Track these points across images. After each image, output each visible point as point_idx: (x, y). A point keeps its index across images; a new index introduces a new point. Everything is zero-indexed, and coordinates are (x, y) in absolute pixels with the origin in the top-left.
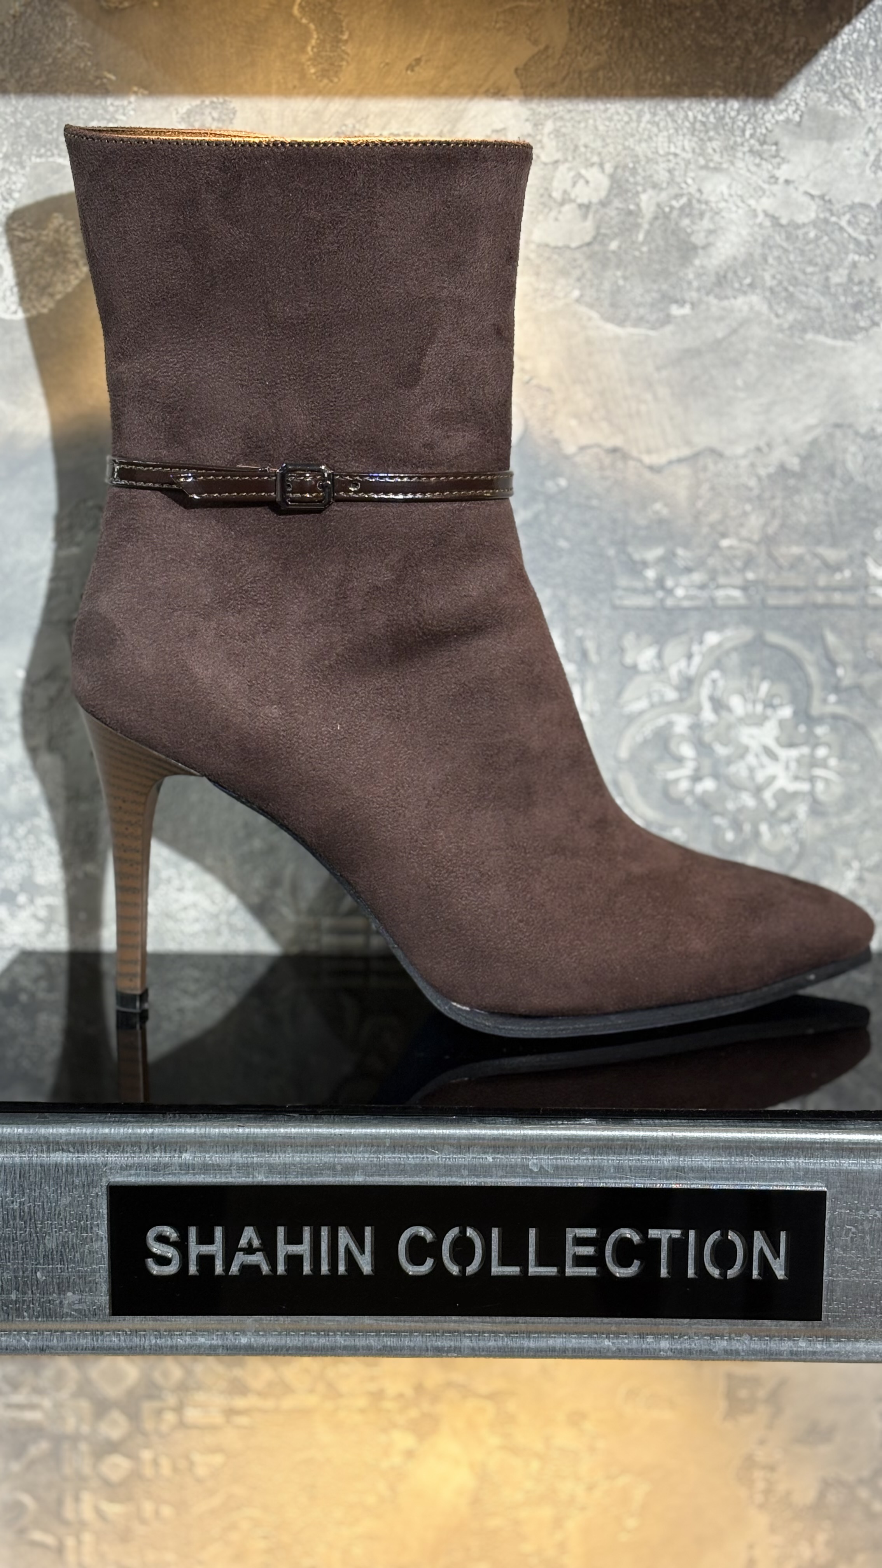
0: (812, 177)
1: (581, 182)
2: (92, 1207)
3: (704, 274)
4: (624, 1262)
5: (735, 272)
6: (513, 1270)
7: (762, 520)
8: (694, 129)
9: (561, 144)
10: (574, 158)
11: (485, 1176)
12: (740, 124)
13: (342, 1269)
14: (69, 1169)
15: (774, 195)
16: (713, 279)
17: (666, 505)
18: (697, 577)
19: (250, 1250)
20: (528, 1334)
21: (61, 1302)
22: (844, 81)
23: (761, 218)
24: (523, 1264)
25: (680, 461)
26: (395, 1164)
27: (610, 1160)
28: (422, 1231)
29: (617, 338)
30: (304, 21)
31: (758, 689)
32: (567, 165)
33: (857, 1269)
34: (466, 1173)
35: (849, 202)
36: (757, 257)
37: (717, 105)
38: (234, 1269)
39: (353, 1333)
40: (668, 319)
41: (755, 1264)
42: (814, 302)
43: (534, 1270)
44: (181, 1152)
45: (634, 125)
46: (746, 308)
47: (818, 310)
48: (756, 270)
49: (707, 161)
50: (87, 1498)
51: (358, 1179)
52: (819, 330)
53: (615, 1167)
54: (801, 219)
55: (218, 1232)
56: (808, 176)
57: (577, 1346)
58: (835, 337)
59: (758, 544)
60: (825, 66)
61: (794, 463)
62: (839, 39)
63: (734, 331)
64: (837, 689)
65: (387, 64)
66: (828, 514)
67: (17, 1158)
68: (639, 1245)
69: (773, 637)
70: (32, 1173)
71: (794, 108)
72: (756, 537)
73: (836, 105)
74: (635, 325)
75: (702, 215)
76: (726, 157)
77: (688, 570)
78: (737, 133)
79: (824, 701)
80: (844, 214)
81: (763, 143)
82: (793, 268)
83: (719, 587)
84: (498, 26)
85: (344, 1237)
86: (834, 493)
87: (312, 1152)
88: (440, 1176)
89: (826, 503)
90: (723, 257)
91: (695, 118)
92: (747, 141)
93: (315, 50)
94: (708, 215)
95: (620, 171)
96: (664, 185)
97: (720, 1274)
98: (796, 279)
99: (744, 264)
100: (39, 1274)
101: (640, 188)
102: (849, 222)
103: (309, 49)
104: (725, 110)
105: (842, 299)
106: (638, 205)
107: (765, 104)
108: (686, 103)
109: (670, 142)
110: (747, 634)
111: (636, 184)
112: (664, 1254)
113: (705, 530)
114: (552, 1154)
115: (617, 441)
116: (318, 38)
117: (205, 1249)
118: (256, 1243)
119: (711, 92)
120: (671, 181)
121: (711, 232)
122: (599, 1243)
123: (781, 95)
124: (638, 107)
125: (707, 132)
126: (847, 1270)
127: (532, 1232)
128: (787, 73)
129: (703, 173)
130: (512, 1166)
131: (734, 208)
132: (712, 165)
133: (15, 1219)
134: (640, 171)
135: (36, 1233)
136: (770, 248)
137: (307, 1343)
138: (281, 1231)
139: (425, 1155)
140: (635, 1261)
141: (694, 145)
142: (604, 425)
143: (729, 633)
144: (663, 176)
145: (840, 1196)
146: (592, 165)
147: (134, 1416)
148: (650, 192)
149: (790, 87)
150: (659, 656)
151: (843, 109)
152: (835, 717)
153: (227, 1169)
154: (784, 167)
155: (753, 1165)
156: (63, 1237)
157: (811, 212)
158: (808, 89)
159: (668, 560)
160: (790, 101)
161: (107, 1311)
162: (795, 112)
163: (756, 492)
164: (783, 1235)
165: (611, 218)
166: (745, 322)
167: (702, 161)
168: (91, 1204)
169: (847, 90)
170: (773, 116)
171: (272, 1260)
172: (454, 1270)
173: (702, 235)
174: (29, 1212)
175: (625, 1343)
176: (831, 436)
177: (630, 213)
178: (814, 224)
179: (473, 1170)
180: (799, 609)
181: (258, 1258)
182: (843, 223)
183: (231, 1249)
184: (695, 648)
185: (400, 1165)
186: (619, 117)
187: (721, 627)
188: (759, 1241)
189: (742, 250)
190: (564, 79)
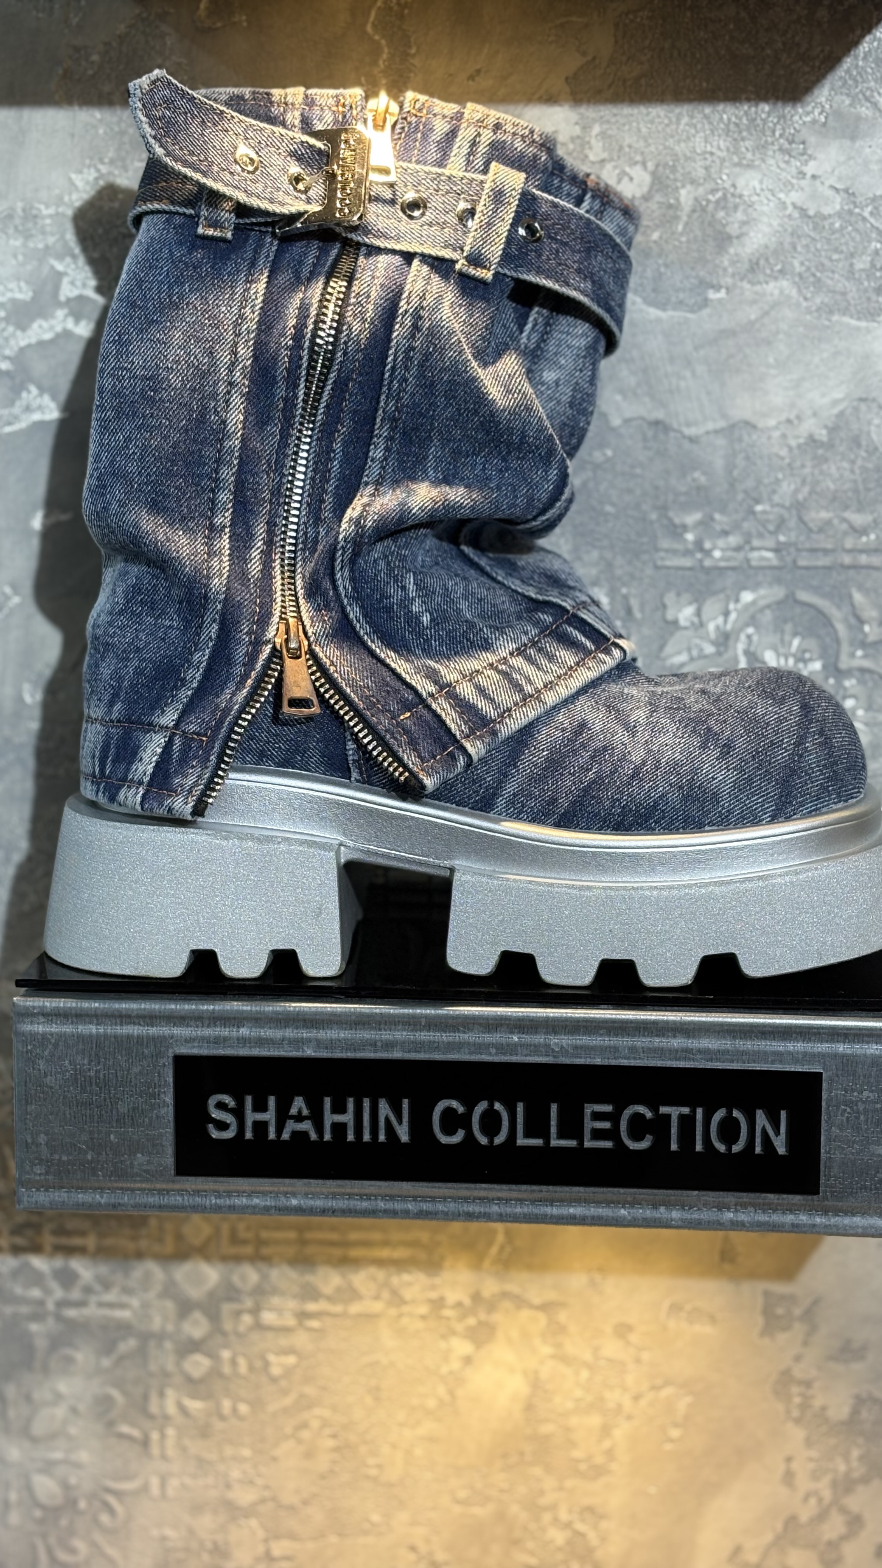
0: (836, 173)
1: (626, 180)
2: (159, 1076)
3: (738, 261)
4: (637, 1137)
5: (767, 260)
6: (538, 1142)
7: (793, 487)
8: (729, 131)
9: (607, 145)
10: (619, 157)
11: (511, 1055)
12: (771, 125)
13: (382, 1138)
14: (140, 1040)
15: (802, 189)
16: (747, 266)
17: (704, 473)
18: (733, 540)
19: (299, 1118)
20: (551, 1202)
21: (131, 1164)
22: (865, 85)
23: (790, 209)
24: (547, 1137)
25: (716, 432)
26: (430, 1042)
27: (624, 1042)
28: (455, 1104)
29: (659, 320)
30: (377, 37)
31: (790, 644)
32: (613, 164)
33: (853, 1147)
34: (493, 1051)
35: (871, 195)
36: (787, 246)
37: (749, 108)
38: (286, 1136)
39: (392, 1198)
40: (706, 302)
41: (758, 1141)
42: (839, 287)
43: (554, 1143)
44: (238, 1027)
45: (674, 127)
46: (776, 292)
47: (844, 294)
48: (786, 258)
49: (740, 159)
50: (171, 1395)
51: (397, 1055)
52: (845, 312)
53: (629, 1048)
54: (827, 210)
55: (272, 1101)
56: (833, 171)
57: (596, 1214)
58: (859, 319)
59: (788, 509)
60: (848, 71)
61: (822, 435)
62: (861, 48)
63: (767, 313)
64: (863, 645)
65: (451, 75)
66: (855, 481)
67: (93, 1029)
68: (650, 1120)
69: (804, 596)
70: (107, 1043)
71: (820, 110)
72: (787, 504)
73: (858, 107)
74: (674, 309)
75: (736, 207)
76: (758, 155)
77: (725, 533)
78: (768, 133)
79: (852, 655)
80: (867, 206)
81: (791, 142)
82: (820, 255)
83: (753, 549)
84: (550, 39)
85: (384, 1109)
86: (859, 462)
87: (356, 1029)
88: (471, 1053)
89: (852, 471)
90: (755, 246)
91: (729, 120)
92: (777, 140)
93: (386, 63)
94: (741, 208)
95: (660, 168)
96: (702, 181)
97: (726, 1150)
98: (823, 265)
99: (776, 252)
100: (112, 1137)
101: (679, 184)
102: (871, 213)
103: (381, 62)
104: (756, 113)
105: (866, 284)
106: (677, 199)
107: (794, 107)
108: (721, 107)
109: (706, 142)
110: (779, 592)
111: (676, 180)
112: (674, 1130)
113: (740, 496)
114: (572, 1035)
115: (659, 415)
116: (389, 53)
117: (260, 1117)
118: (305, 1112)
119: (744, 96)
120: (708, 177)
121: (744, 223)
122: (614, 1118)
123: (808, 99)
124: (678, 110)
125: (740, 132)
126: (843, 1148)
127: (554, 1108)
128: (813, 78)
129: (737, 170)
130: (535, 1046)
131: (765, 202)
132: (745, 162)
133: (91, 1085)
134: (679, 168)
135: (110, 1098)
136: (799, 237)
137: (351, 1206)
138: (327, 1101)
139: (457, 1034)
140: (648, 1136)
141: (728, 144)
142: (647, 400)
143: (762, 592)
144: (701, 172)
145: (836, 1079)
146: (636, 163)
147: (214, 1317)
148: (689, 187)
149: (816, 92)
150: (698, 613)
151: (865, 111)
152: (863, 670)
153: (280, 1042)
154: (812, 163)
155: (756, 1048)
156: (134, 1103)
157: (836, 204)
158: (833, 93)
159: (706, 524)
160: (816, 104)
161: (173, 1172)
162: (820, 114)
163: (787, 461)
164: (783, 1114)
165: (653, 211)
166: (775, 305)
167: (736, 159)
168: (159, 1073)
169: (868, 93)
170: (801, 118)
171: (320, 1130)
172: (483, 1140)
173: (736, 226)
174: (104, 1079)
175: (639, 1212)
176: (856, 409)
177: (670, 206)
178: (839, 215)
179: (501, 1048)
180: (828, 568)
181: (306, 1126)
182: (866, 214)
183: (282, 1117)
184: (732, 606)
185: (434, 1042)
186: (660, 120)
187: (754, 588)
188: (761, 1119)
189: (773, 239)
190: (610, 86)
